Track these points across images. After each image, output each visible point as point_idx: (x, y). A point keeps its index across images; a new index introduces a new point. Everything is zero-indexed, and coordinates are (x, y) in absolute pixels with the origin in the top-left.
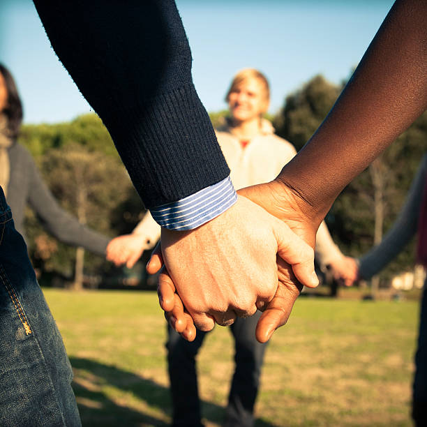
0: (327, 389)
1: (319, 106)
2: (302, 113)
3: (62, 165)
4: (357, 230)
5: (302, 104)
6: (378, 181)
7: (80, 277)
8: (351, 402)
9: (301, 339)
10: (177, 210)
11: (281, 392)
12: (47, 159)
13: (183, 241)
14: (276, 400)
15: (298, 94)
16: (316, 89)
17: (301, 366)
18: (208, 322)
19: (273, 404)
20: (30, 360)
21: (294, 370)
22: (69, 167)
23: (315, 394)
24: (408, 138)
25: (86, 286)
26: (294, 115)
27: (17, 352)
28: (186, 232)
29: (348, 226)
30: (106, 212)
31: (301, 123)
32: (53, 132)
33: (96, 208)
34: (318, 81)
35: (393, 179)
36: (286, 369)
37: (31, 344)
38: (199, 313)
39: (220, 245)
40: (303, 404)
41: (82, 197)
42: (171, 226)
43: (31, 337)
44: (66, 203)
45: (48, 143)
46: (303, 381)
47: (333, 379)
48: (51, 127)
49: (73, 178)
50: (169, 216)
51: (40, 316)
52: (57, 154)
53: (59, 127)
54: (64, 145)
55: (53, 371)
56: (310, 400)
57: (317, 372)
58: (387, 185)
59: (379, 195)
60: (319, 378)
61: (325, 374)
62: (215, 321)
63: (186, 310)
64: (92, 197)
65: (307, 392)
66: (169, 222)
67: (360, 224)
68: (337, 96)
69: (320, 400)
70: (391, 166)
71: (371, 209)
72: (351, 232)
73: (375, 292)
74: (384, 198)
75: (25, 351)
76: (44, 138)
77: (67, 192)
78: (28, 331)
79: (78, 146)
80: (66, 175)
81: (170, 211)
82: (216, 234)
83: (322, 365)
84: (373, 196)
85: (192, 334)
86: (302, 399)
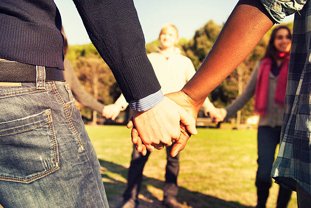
0: (213, 172)
1: (211, 35)
2: (203, 38)
3: (86, 65)
4: (230, 96)
5: (203, 34)
6: (240, 72)
7: (95, 119)
8: (225, 178)
9: (202, 148)
10: (139, 103)
11: (192, 174)
12: (78, 62)
13: (142, 115)
14: (190, 178)
15: (201, 29)
16: (210, 27)
17: (202, 162)
18: (152, 148)
19: (188, 180)
20: (84, 161)
21: (198, 164)
22: (89, 66)
23: (208, 175)
24: (255, 50)
25: (98, 123)
26: (199, 39)
27: (78, 158)
28: (142, 112)
29: (225, 94)
30: (107, 87)
31: (202, 43)
32: (81, 49)
33: (103, 85)
34: (211, 22)
35: (248, 71)
36: (194, 163)
37: (84, 154)
38: (148, 144)
39: (156, 117)
40: (202, 180)
41: (95, 80)
42: (137, 110)
43: (84, 152)
44: (88, 83)
45: (79, 54)
46: (202, 169)
47: (217, 168)
48: (80, 46)
49: (91, 71)
50: (136, 106)
51: (87, 143)
52: (83, 59)
53: (84, 46)
54: (87, 55)
55: (93, 165)
56: (205, 178)
57: (209, 164)
58: (244, 74)
59: (240, 78)
60: (210, 167)
61: (213, 165)
62: (155, 147)
63: (143, 143)
64: (101, 80)
65: (204, 174)
66: (136, 108)
67: (231, 93)
68: (220, 30)
69: (210, 177)
70: (247, 64)
71: (236, 85)
72: (227, 97)
73: (238, 125)
74: (243, 80)
75: (81, 157)
76: (77, 51)
77: (88, 77)
78: (83, 149)
79: (94, 55)
80: (88, 69)
81: (136, 104)
82: (155, 113)
83: (211, 161)
84: (237, 79)
85: (145, 153)
86: (201, 177)
